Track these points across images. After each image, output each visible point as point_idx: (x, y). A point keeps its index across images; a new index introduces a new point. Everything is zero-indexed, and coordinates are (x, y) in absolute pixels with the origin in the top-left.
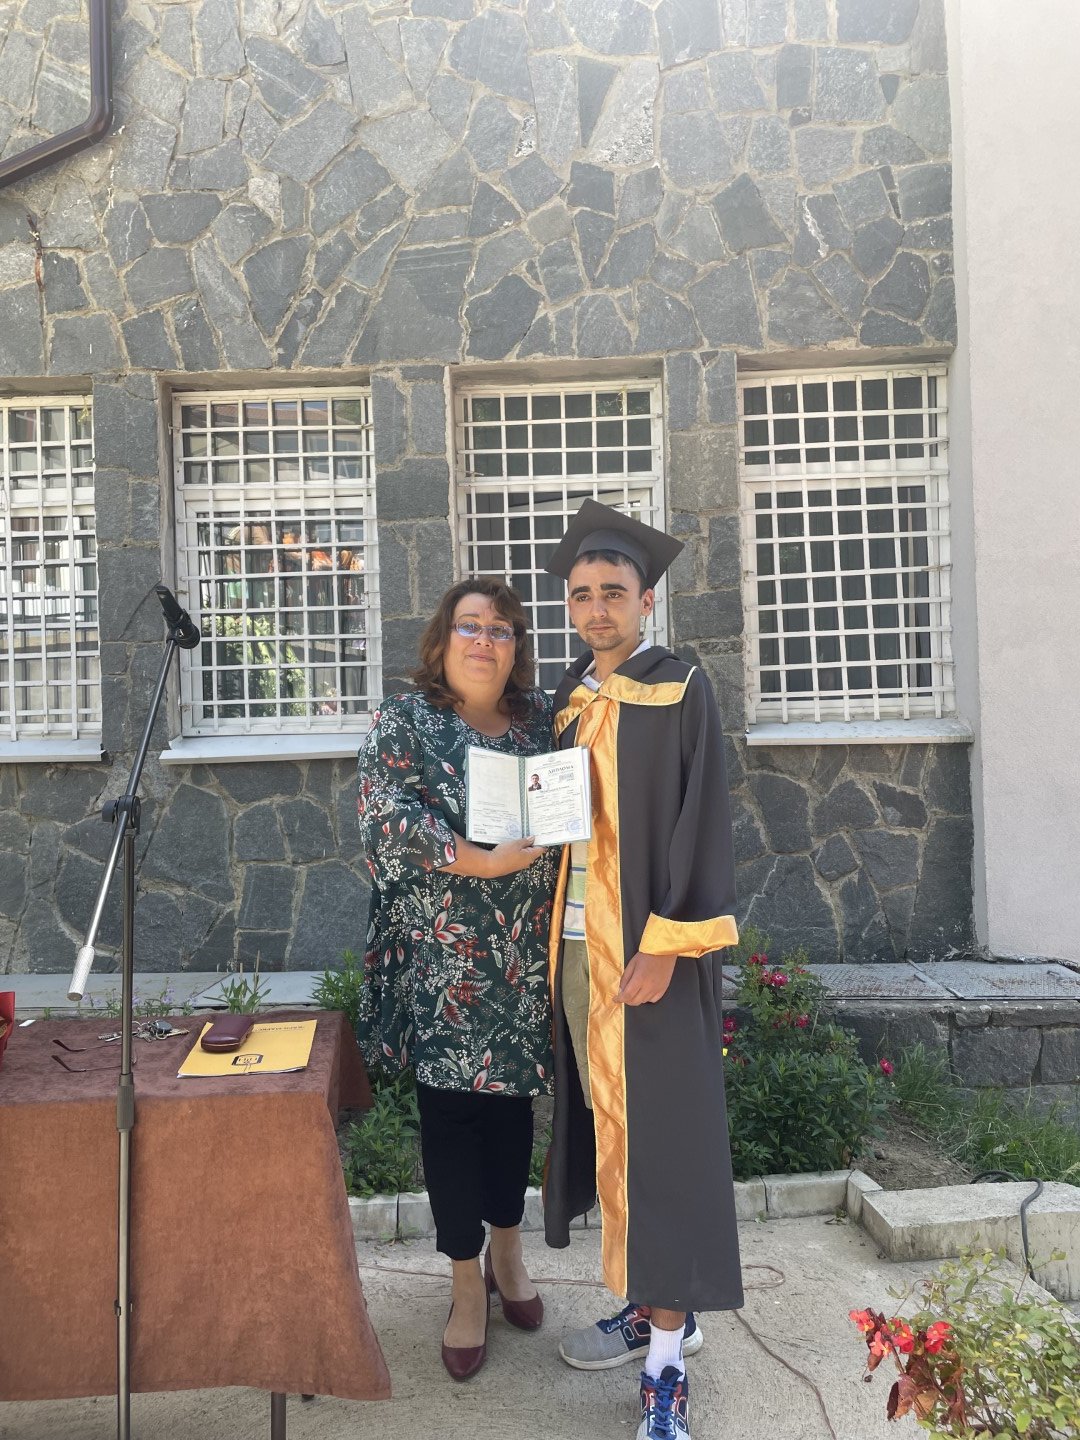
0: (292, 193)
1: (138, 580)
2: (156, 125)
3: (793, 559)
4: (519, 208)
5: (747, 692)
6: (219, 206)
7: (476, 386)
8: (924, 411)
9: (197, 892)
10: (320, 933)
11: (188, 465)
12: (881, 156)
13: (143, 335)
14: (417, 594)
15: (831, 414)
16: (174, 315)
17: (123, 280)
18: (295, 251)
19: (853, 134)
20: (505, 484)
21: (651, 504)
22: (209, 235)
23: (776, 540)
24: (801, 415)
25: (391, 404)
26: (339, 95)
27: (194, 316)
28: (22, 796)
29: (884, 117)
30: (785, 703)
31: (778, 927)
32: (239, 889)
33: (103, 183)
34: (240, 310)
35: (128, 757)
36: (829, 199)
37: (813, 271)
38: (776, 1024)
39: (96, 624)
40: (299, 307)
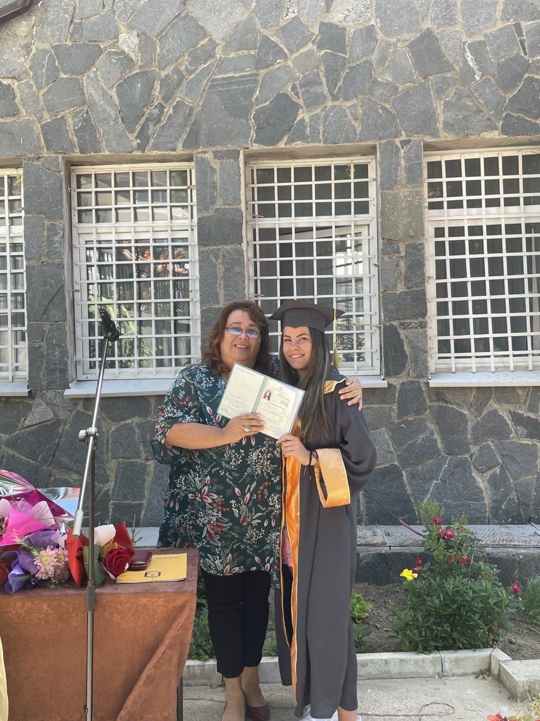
0: (146, 44)
1: (50, 284)
3: (458, 268)
4: (286, 51)
5: (430, 352)
6: (100, 51)
7: (259, 162)
11: (80, 212)
12: (514, 17)
13: (53, 133)
14: (222, 292)
15: (483, 178)
16: (73, 119)
17: (41, 98)
18: (148, 78)
20: (277, 222)
21: (369, 235)
22: (94, 69)
23: (448, 257)
24: (464, 179)
25: (207, 174)
27: (85, 120)
30: (453, 360)
31: (450, 501)
32: (112, 475)
33: (29, 37)
34: (113, 116)
35: (44, 394)
36: (482, 44)
37: (472, 89)
38: (447, 561)
39: (25, 311)
40: (150, 114)
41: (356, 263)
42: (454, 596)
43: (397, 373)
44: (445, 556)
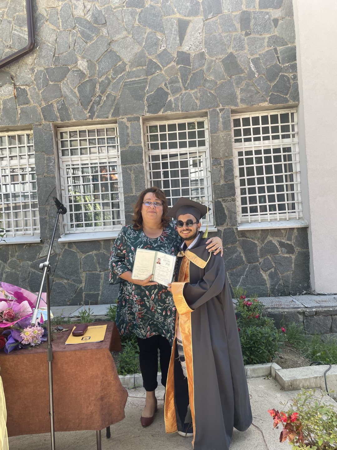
0: (91, 65)
1: (49, 187)
2: (48, 46)
3: (250, 171)
4: (161, 66)
5: (237, 214)
6: (69, 70)
7: (150, 122)
8: (290, 124)
9: (71, 282)
10: (109, 293)
11: (62, 150)
12: (274, 44)
13: (47, 111)
14: (134, 187)
15: (261, 126)
16: (57, 104)
17: (40, 94)
18: (92, 83)
19: (264, 38)
20: (160, 152)
21: (206, 157)
22: (66, 79)
23: (245, 166)
24: (252, 127)
25: (124, 129)
26: (104, 34)
27: (63, 105)
28: (17, 254)
29: (274, 32)
30: (249, 216)
31: (250, 286)
32: (83, 280)
33: (33, 65)
34: (77, 102)
35: (48, 241)
36: (258, 59)
37: (254, 81)
38: (249, 318)
39: (37, 200)
40: (94, 100)
41: (200, 171)
42: (251, 337)
43: (222, 224)
44: (247, 315)
